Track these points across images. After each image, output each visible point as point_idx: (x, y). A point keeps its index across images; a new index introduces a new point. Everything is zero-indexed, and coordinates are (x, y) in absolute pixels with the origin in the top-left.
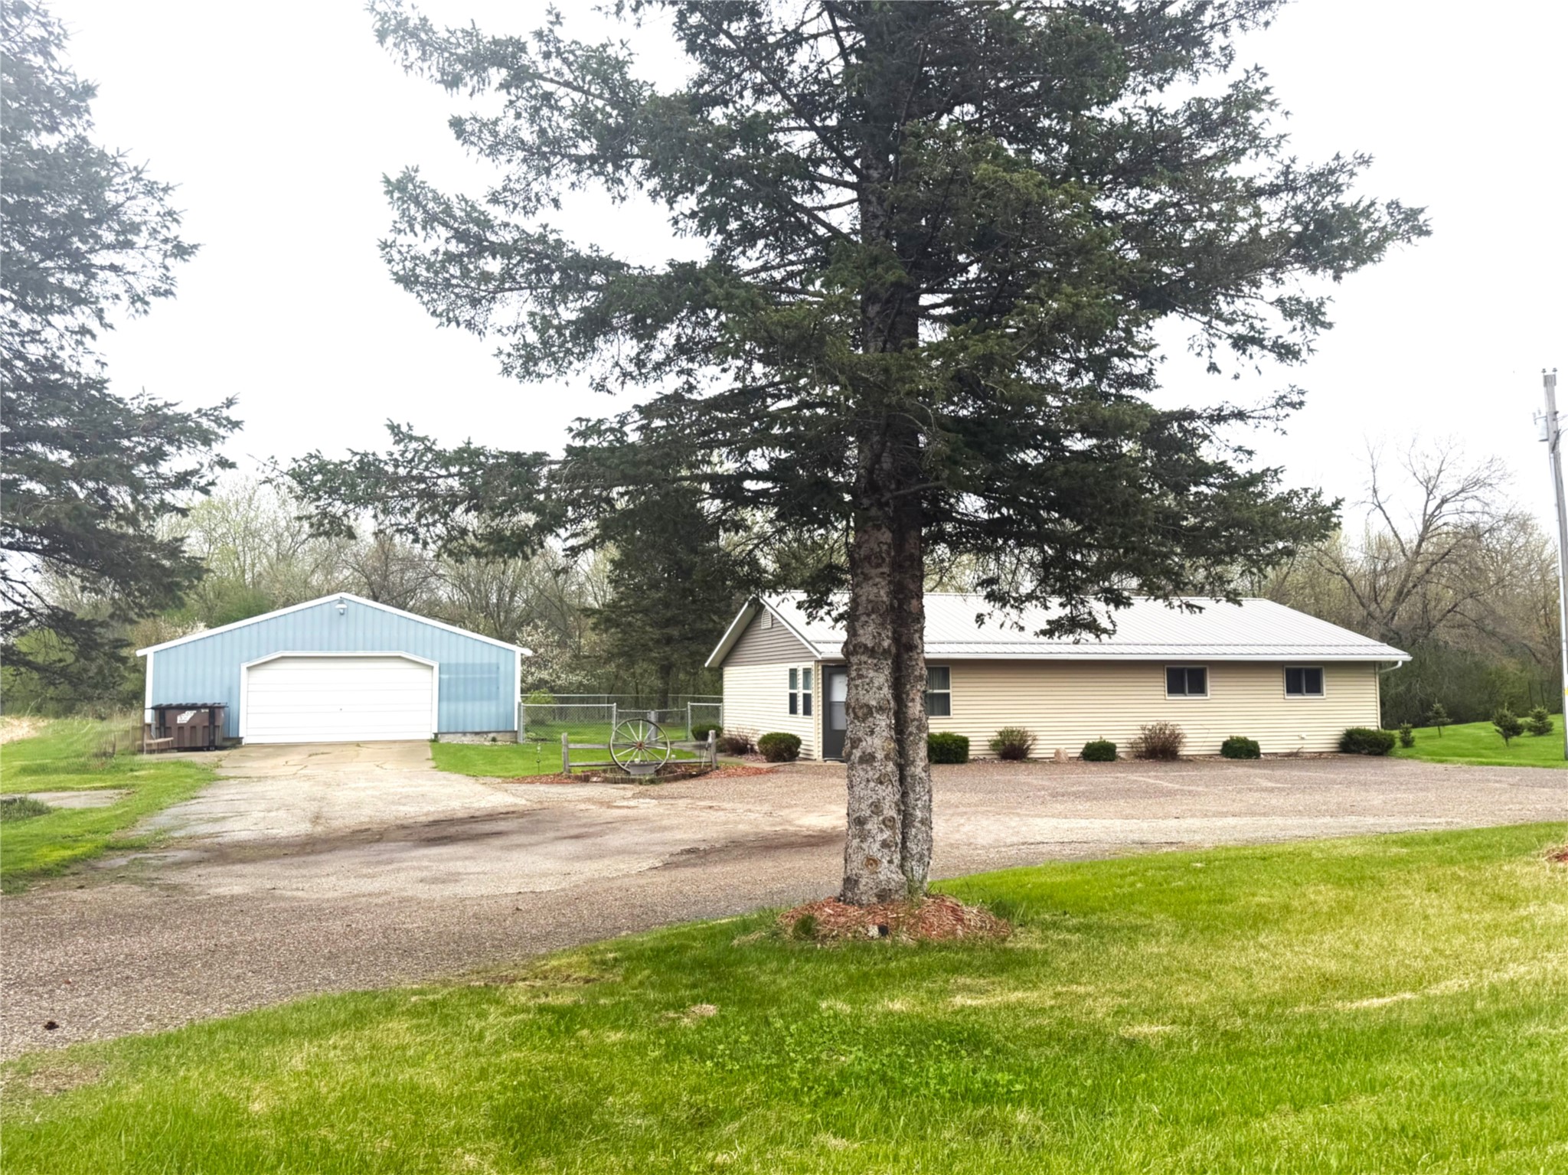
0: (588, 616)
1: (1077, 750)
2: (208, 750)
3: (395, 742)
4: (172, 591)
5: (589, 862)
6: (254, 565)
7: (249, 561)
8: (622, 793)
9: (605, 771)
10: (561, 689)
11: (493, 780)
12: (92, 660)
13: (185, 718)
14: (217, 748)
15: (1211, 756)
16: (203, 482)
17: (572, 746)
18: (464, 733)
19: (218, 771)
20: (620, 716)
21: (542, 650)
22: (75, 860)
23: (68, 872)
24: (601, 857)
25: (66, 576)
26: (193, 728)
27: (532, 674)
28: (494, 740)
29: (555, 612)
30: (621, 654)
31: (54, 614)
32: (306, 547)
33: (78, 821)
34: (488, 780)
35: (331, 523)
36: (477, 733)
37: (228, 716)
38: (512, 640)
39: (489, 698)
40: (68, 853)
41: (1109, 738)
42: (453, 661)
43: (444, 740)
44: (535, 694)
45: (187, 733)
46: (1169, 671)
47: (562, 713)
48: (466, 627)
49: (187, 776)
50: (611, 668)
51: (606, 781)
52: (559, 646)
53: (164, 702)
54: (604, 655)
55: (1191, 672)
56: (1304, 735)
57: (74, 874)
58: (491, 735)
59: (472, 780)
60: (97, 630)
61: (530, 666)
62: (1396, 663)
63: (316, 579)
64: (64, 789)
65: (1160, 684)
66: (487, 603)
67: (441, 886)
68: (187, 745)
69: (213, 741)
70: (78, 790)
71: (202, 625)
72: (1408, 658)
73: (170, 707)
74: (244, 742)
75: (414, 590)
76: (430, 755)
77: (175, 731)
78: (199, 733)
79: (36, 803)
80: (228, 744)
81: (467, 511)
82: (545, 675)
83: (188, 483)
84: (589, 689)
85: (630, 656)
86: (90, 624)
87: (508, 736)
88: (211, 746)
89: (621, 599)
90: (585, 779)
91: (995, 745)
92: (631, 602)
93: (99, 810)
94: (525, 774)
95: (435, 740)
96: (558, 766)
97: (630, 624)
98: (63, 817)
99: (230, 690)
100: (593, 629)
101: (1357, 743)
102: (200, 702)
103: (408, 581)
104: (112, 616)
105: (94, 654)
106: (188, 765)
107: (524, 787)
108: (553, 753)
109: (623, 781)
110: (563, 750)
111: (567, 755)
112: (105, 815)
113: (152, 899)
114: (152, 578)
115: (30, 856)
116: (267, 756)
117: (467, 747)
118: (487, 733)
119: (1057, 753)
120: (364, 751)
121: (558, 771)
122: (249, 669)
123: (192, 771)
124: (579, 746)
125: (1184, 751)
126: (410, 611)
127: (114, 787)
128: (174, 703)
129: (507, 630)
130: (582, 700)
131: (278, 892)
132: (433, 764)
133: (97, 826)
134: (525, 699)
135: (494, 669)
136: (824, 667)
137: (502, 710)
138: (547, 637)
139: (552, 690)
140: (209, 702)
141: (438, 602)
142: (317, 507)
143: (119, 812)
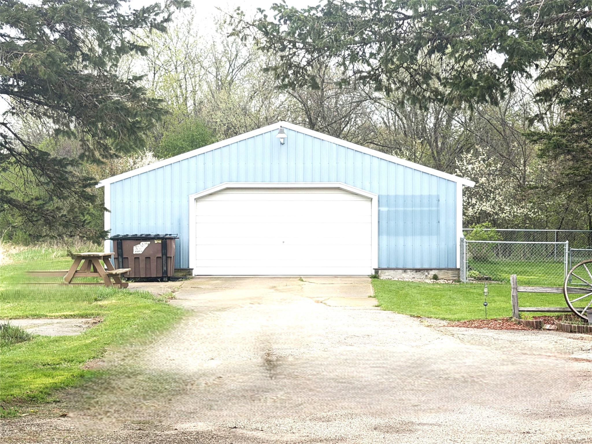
0: (535, 142)
2: (162, 281)
3: (336, 276)
4: (134, 133)
5: (549, 420)
6: (194, 92)
7: (190, 88)
8: (580, 343)
9: (559, 318)
10: (505, 223)
11: (438, 322)
12: (65, 198)
13: (140, 248)
14: (170, 279)
16: (159, 19)
17: (521, 289)
18: (405, 270)
19: (172, 302)
20: (572, 254)
21: (483, 180)
22: (56, 388)
23: (50, 399)
24: (562, 416)
25: (40, 118)
26: (148, 258)
27: (473, 206)
28: (435, 277)
29: (497, 137)
30: (572, 185)
31: (32, 153)
32: (244, 72)
33: (53, 347)
34: (434, 322)
35: (295, 73)
36: (418, 270)
37: (179, 247)
38: (450, 168)
39: (430, 234)
40: (49, 381)
42: (392, 193)
43: (384, 276)
44: (477, 228)
45: (142, 265)
47: (507, 251)
48: (402, 155)
49: (145, 307)
50: (562, 199)
51: (561, 329)
52: (501, 175)
53: (122, 233)
54: (553, 185)
57: (56, 402)
58: (433, 273)
59: (417, 321)
60: (69, 168)
61: (470, 197)
63: (254, 106)
64: (39, 317)
66: (424, 129)
67: (395, 435)
68: (143, 276)
69: (166, 272)
70: (51, 317)
71: (150, 155)
73: (126, 238)
74: (194, 273)
75: (348, 115)
76: (372, 293)
77: (131, 261)
78: (153, 264)
79: (17, 330)
80: (180, 274)
81: (431, 53)
82: (486, 207)
83: (145, 20)
84: (536, 223)
85: (582, 186)
86: (61, 163)
87: (450, 274)
88: (164, 278)
89: (573, 122)
90: (537, 326)
92: (584, 124)
93: (71, 338)
94: (470, 317)
95: (375, 277)
96: (505, 310)
97: (583, 150)
98: (40, 345)
99: (180, 221)
100: (540, 156)
102: (153, 233)
103: (343, 106)
104: (82, 157)
105: (66, 193)
106: (146, 296)
107: (472, 331)
108: (499, 294)
109: (580, 330)
110: (513, 293)
111: (516, 299)
112: (76, 344)
113: (126, 431)
114: (118, 120)
115: (17, 382)
116: (216, 288)
117: (409, 284)
118: (427, 270)
120: (307, 285)
121: (506, 316)
122: (197, 200)
123: (149, 302)
124: (529, 289)
126: (345, 138)
127: (82, 316)
128: (130, 233)
129: (444, 159)
130: (528, 236)
131: (239, 431)
132: (375, 302)
133: (72, 355)
134: (466, 233)
135: (435, 202)
137: (443, 245)
138: (489, 165)
139: (495, 223)
140: (162, 233)
141: (373, 128)
142: (282, 57)
143: (88, 342)
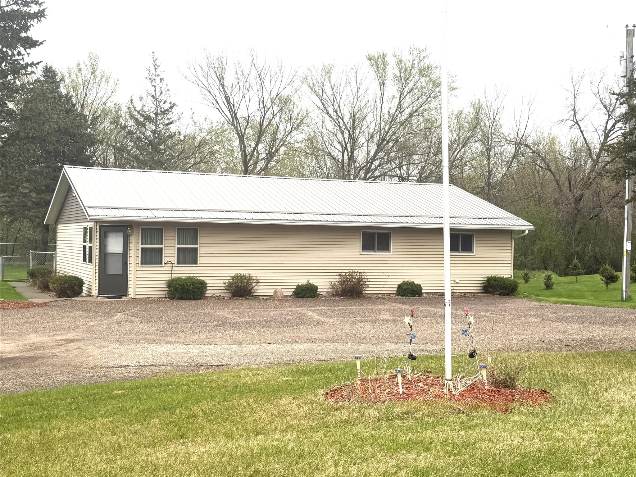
1: (290, 289)
15: (388, 295)
41: (314, 282)
46: (364, 234)
55: (380, 235)
56: (458, 280)
62: (524, 231)
65: (357, 243)
72: (532, 228)
91: (229, 286)
101: (493, 287)
119: (275, 292)
125: (368, 291)
136: (100, 226)
